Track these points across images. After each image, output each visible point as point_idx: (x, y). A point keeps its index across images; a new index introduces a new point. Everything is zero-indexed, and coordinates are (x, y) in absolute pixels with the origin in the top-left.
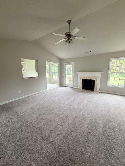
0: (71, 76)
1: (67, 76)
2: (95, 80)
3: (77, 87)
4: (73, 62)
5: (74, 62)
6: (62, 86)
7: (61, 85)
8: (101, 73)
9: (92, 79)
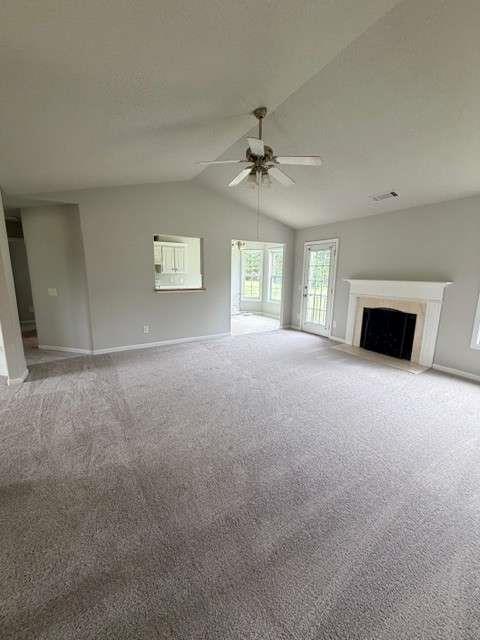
0: (325, 292)
1: (311, 291)
2: (415, 316)
3: (344, 338)
4: (336, 240)
5: (339, 238)
6: (293, 327)
7: (289, 324)
8: (444, 285)
9: (403, 311)
